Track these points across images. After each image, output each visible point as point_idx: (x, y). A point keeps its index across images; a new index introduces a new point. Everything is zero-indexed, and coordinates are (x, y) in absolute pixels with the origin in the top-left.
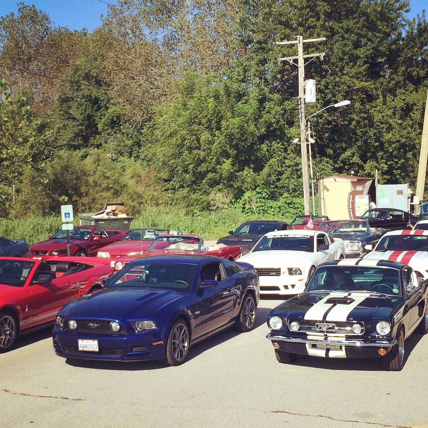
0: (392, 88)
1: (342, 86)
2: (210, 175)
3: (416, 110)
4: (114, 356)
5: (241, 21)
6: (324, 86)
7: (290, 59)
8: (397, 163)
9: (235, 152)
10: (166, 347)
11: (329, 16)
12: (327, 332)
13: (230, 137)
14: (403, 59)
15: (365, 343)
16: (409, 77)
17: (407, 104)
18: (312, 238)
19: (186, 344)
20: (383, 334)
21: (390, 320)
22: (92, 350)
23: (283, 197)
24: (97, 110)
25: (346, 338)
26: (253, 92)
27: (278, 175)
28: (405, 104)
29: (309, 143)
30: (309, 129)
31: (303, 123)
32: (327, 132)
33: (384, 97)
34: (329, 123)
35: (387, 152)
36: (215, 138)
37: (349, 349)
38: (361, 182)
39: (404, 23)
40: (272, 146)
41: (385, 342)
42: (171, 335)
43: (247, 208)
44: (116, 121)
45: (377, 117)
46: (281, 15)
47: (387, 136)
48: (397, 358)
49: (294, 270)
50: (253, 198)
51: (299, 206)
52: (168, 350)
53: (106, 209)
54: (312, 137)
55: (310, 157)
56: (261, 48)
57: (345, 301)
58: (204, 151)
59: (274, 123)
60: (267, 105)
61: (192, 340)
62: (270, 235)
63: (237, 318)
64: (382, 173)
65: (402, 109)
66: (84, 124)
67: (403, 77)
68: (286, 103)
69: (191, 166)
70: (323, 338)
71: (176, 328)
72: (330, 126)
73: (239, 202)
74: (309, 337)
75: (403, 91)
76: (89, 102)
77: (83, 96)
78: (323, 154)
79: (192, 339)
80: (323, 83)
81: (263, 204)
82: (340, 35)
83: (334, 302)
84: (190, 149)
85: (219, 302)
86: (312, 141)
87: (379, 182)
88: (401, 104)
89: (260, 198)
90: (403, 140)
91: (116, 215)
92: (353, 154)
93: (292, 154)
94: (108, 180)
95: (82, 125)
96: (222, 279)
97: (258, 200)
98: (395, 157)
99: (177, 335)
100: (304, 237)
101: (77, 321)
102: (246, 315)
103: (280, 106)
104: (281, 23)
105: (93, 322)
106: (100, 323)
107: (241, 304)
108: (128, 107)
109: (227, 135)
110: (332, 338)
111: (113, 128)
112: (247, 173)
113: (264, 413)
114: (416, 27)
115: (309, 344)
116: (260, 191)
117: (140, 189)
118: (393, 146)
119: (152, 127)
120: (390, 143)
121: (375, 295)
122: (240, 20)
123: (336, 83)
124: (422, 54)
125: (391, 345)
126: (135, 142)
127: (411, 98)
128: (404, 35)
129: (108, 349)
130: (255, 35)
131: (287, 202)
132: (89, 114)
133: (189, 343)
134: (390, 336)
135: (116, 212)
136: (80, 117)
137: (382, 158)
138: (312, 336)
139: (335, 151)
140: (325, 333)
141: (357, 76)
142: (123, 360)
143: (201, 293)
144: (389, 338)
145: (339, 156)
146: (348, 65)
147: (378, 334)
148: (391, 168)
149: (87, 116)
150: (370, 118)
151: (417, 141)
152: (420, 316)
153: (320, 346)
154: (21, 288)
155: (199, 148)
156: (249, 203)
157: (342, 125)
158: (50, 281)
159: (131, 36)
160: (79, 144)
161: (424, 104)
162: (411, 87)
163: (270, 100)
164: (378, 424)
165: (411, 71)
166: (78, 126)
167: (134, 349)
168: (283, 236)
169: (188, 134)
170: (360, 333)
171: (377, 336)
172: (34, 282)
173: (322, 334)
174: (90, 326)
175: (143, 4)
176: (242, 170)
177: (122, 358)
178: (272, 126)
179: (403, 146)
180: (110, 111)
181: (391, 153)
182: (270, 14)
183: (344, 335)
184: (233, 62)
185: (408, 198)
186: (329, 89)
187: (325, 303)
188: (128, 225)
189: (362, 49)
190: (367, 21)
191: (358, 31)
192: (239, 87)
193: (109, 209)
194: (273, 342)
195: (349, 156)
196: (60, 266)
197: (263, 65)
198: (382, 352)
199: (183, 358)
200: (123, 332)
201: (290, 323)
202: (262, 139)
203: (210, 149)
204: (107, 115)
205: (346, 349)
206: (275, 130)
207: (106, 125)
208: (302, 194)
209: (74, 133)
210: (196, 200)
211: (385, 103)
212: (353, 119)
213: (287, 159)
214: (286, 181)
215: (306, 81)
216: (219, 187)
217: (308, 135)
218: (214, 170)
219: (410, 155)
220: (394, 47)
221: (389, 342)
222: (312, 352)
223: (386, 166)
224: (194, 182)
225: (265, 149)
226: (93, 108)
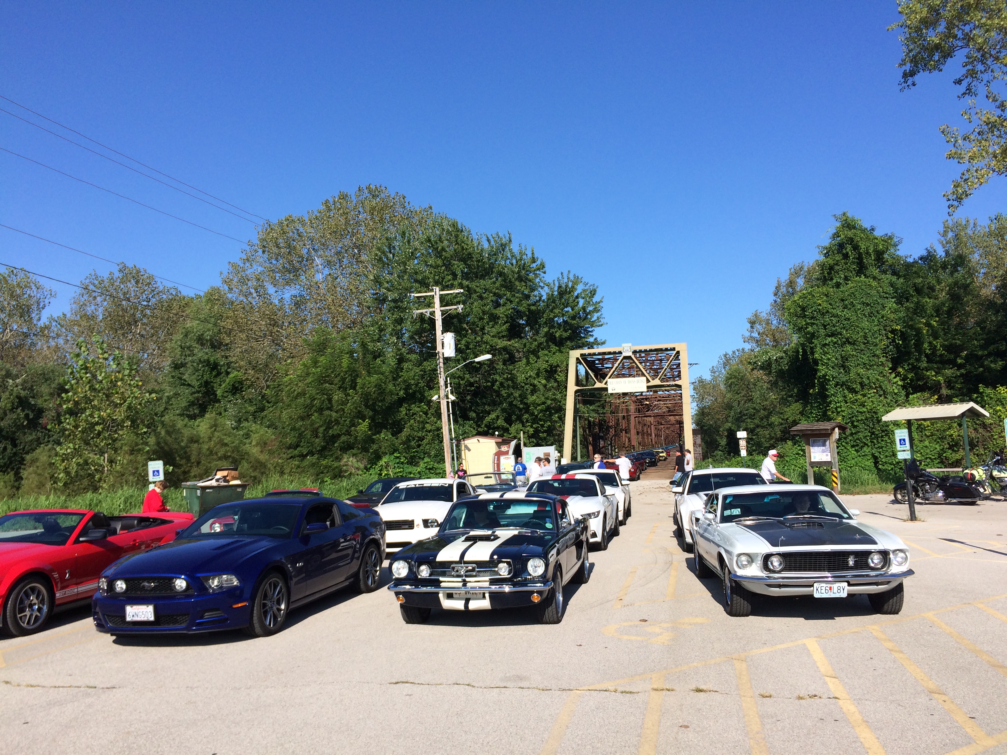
0: (535, 349)
1: (484, 346)
2: (343, 438)
3: (560, 372)
4: (178, 626)
5: (375, 279)
6: (465, 345)
7: (426, 312)
8: (542, 426)
9: (371, 413)
10: (253, 610)
11: (466, 276)
12: (466, 576)
13: (366, 397)
14: (545, 320)
15: (514, 587)
16: (551, 338)
17: (551, 366)
18: (451, 486)
19: (283, 607)
20: (536, 574)
21: (544, 556)
22: (145, 619)
23: (424, 461)
24: (216, 376)
25: (490, 582)
26: (390, 353)
27: (418, 441)
28: (549, 365)
29: (450, 400)
30: (449, 385)
31: (442, 379)
32: (468, 394)
33: (528, 359)
34: (471, 384)
35: (533, 414)
36: (349, 398)
37: (494, 596)
38: (506, 442)
39: (542, 284)
40: (411, 410)
41: (539, 585)
42: (259, 595)
43: (383, 474)
44: (238, 387)
45: (521, 378)
46: (416, 273)
47: (531, 399)
48: (554, 604)
49: (430, 521)
50: (390, 463)
51: (441, 471)
52: (255, 615)
53: (216, 475)
54: (452, 393)
55: (451, 415)
56: (397, 307)
57: (487, 538)
58: (336, 412)
59: (413, 385)
60: (405, 365)
61: (292, 602)
62: (402, 485)
63: (356, 575)
64: (528, 436)
65: (546, 371)
66: (200, 391)
67: (545, 338)
68: (425, 363)
69: (321, 430)
70: (460, 585)
71: (268, 584)
72: (473, 388)
73: (374, 468)
74: (443, 585)
75: (546, 352)
76: (207, 368)
77: (200, 361)
78: (466, 418)
79: (292, 600)
80: (463, 342)
81: (402, 469)
82: (478, 294)
83: (475, 539)
84: (320, 410)
85: (334, 555)
86: (452, 398)
87: (525, 445)
88: (545, 366)
89: (398, 463)
90: (549, 402)
91: (228, 481)
92: (498, 417)
93: (432, 418)
94: (226, 448)
95: (198, 392)
96: (336, 525)
97: (396, 465)
98: (541, 420)
99: (270, 594)
100: (442, 486)
101: (126, 581)
102: (367, 571)
103: (419, 367)
104: (416, 281)
105: (149, 580)
106: (158, 582)
107: (360, 558)
108: (251, 372)
109: (362, 394)
110: (474, 582)
111: (234, 394)
112: (384, 435)
113: (379, 686)
114: (556, 289)
115: (443, 593)
116: (398, 455)
117: (263, 457)
118: (539, 408)
119: (278, 387)
120: (536, 405)
121: (526, 531)
122: (374, 277)
123: (476, 343)
124: (563, 315)
125: (547, 588)
126: (259, 408)
127: (555, 359)
128: (544, 297)
129: (169, 616)
130: (390, 293)
131: (428, 467)
132: (207, 380)
133: (287, 606)
134: (545, 577)
135: (228, 478)
136: (196, 383)
137: (527, 421)
138: (448, 582)
139: (478, 415)
140: (464, 578)
141: (499, 336)
142: (189, 631)
143: (306, 539)
144: (543, 578)
145: (483, 418)
146: (488, 324)
147: (530, 575)
148: (537, 431)
149: (205, 382)
150: (513, 379)
151: (563, 402)
152: (579, 560)
153: (457, 596)
154: (62, 547)
155: (330, 409)
156: (386, 468)
157: (485, 387)
158: (105, 537)
159: (255, 295)
160: (195, 413)
161: (567, 365)
162: (554, 348)
163: (408, 360)
164: (534, 688)
165: (553, 332)
166: (194, 393)
167: (206, 614)
168: (417, 486)
169: (318, 393)
170: (508, 575)
171: (529, 577)
172: (81, 539)
173: (460, 579)
174: (144, 587)
175: (267, 261)
176: (379, 432)
177: (188, 628)
178: (411, 389)
179: (548, 408)
180: (231, 376)
181: (537, 416)
182: (405, 272)
183: (487, 578)
184: (367, 320)
185: (556, 460)
186: (470, 349)
187: (463, 541)
188: (242, 492)
189: (501, 308)
190: (505, 280)
191: (497, 291)
192: (374, 346)
193: (220, 475)
194: (397, 594)
195: (494, 419)
196: (125, 522)
197: (400, 324)
198: (536, 598)
199: (278, 625)
200: (190, 592)
201: (419, 567)
202: (401, 402)
203: (343, 410)
204: (228, 380)
205: (490, 596)
206: (414, 392)
207: (226, 392)
208: (443, 460)
209: (189, 402)
210: (326, 467)
211: (528, 363)
212: (496, 381)
213: (428, 423)
214: (427, 447)
215: (444, 334)
216: (355, 451)
217: (448, 391)
218: (348, 433)
219: (555, 417)
220: (533, 308)
221: (544, 584)
222: (447, 604)
223: (532, 430)
224: (324, 448)
225: (404, 413)
226: (211, 373)
